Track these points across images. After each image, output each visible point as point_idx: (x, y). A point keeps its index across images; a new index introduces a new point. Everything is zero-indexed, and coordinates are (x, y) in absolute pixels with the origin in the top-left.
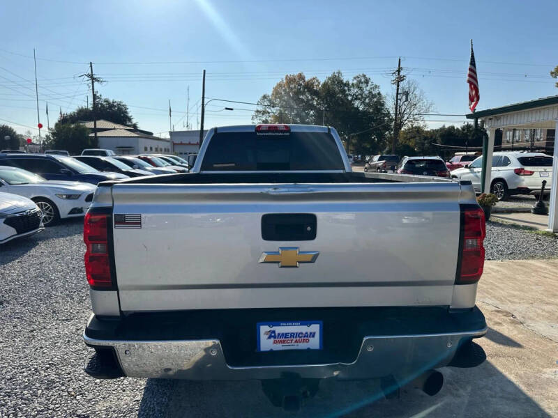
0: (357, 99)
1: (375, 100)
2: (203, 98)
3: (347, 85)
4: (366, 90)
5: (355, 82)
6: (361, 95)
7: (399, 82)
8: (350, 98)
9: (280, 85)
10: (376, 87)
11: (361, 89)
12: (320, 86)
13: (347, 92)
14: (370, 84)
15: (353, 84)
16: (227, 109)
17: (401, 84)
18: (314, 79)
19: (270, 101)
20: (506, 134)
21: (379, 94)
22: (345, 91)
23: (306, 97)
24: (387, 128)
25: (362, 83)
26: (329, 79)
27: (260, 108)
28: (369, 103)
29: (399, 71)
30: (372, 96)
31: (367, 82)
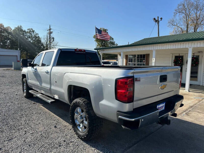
0: (30, 38)
1: (37, 39)
3: (25, 31)
4: (33, 35)
7: (50, 34)
8: (26, 37)
10: (37, 34)
11: (31, 34)
12: (12, 30)
13: (25, 35)
14: (35, 32)
15: (27, 32)
17: (51, 35)
18: (9, 27)
21: (39, 37)
22: (24, 34)
25: (31, 32)
26: (16, 28)
28: (35, 40)
29: (50, 30)
30: (36, 37)
31: (33, 32)
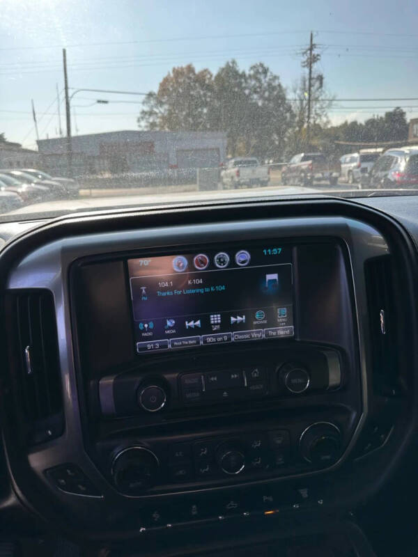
0: (256, 92)
1: (275, 93)
2: (66, 88)
3: (243, 75)
4: (265, 82)
5: (252, 72)
6: (260, 88)
7: (311, 63)
8: (247, 92)
9: (166, 80)
10: (276, 78)
11: (259, 80)
12: (213, 79)
13: (244, 85)
14: (269, 74)
15: (249, 75)
16: (99, 102)
18: (206, 70)
19: (157, 98)
20: (412, 127)
21: (279, 85)
22: (241, 83)
23: (198, 91)
24: (289, 125)
25: (260, 73)
26: (223, 69)
27: (146, 108)
28: (269, 97)
29: (311, 49)
30: (271, 88)
31: (265, 71)
